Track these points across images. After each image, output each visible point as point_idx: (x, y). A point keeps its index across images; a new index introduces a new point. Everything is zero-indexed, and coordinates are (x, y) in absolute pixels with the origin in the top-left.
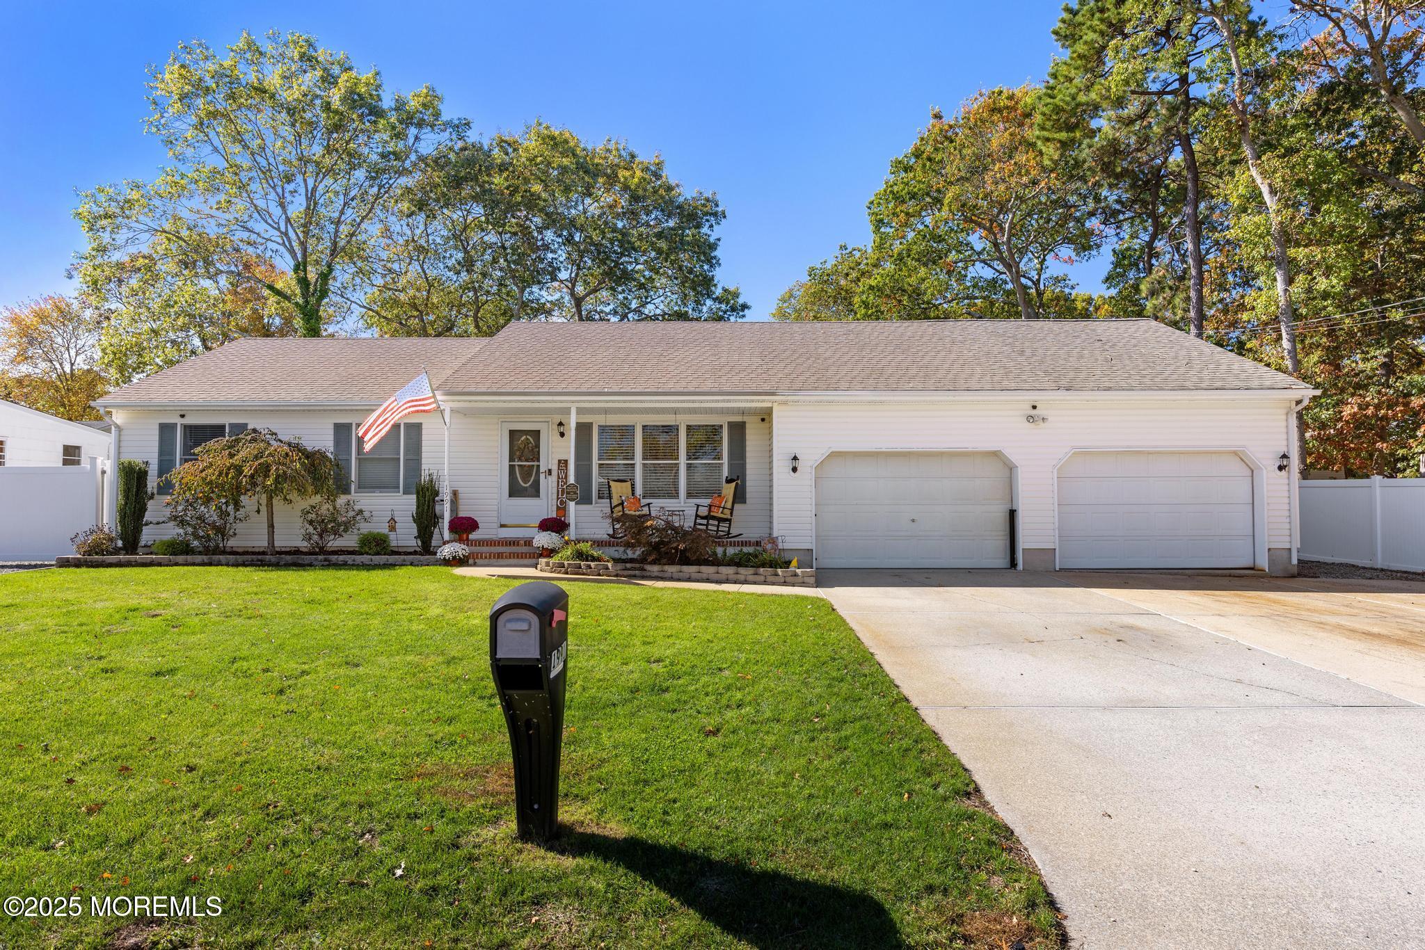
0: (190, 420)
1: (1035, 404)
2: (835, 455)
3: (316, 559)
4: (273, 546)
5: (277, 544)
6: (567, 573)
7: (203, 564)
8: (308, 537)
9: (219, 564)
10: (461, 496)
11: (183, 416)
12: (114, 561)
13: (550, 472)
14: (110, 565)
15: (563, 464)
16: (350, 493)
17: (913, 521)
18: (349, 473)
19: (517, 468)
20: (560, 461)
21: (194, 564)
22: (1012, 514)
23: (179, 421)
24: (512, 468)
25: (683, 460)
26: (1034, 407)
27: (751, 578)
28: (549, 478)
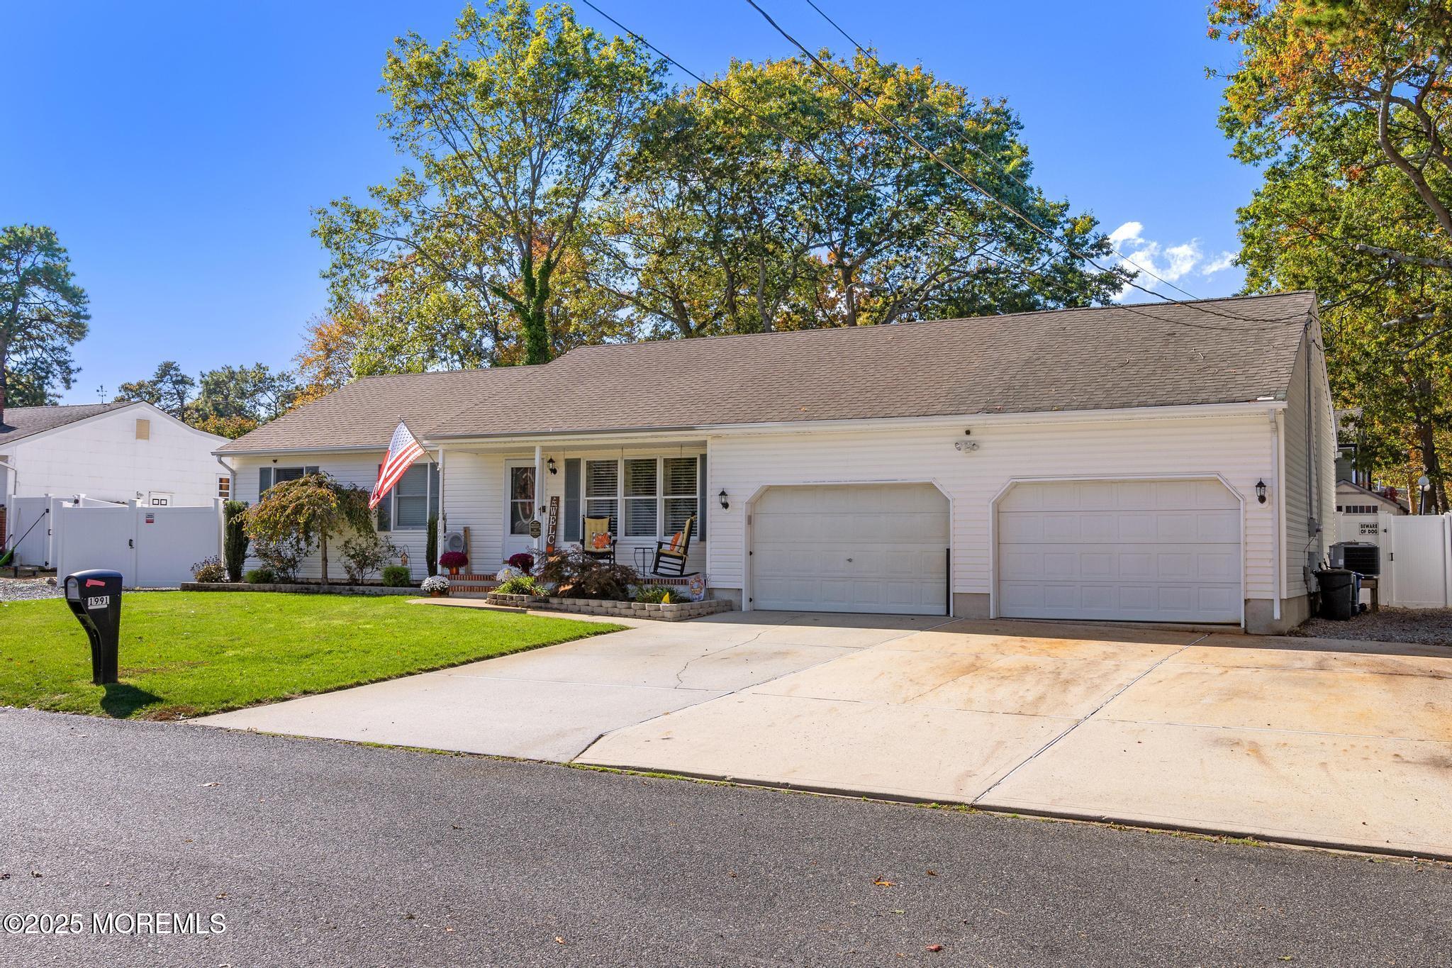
0: (280, 465)
1: (968, 428)
2: (769, 490)
3: (344, 589)
4: (326, 578)
5: (329, 576)
6: (496, 604)
7: (271, 591)
8: (348, 569)
9: (280, 591)
10: (474, 533)
11: (275, 461)
12: (215, 587)
13: (544, 509)
14: (213, 590)
15: (556, 500)
16: (390, 530)
17: (850, 560)
18: (390, 512)
19: (519, 505)
20: (552, 498)
21: (265, 591)
22: (948, 550)
23: (273, 466)
24: (514, 506)
25: (660, 497)
26: (968, 433)
27: (624, 611)
28: (544, 514)
